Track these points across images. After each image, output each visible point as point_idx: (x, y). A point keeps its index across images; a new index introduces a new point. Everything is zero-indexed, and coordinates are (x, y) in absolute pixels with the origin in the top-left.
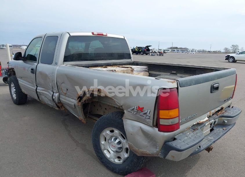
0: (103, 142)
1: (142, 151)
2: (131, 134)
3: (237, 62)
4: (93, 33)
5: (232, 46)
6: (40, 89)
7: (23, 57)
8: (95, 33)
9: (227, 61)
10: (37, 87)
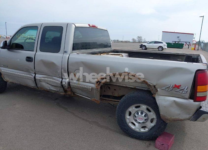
0: (128, 117)
1: (175, 119)
2: (165, 107)
3: (148, 49)
4: (89, 25)
5: (138, 37)
6: (38, 76)
7: (9, 46)
8: (91, 25)
9: (141, 49)
10: (35, 74)
